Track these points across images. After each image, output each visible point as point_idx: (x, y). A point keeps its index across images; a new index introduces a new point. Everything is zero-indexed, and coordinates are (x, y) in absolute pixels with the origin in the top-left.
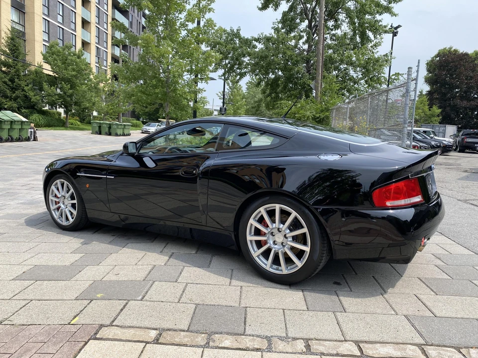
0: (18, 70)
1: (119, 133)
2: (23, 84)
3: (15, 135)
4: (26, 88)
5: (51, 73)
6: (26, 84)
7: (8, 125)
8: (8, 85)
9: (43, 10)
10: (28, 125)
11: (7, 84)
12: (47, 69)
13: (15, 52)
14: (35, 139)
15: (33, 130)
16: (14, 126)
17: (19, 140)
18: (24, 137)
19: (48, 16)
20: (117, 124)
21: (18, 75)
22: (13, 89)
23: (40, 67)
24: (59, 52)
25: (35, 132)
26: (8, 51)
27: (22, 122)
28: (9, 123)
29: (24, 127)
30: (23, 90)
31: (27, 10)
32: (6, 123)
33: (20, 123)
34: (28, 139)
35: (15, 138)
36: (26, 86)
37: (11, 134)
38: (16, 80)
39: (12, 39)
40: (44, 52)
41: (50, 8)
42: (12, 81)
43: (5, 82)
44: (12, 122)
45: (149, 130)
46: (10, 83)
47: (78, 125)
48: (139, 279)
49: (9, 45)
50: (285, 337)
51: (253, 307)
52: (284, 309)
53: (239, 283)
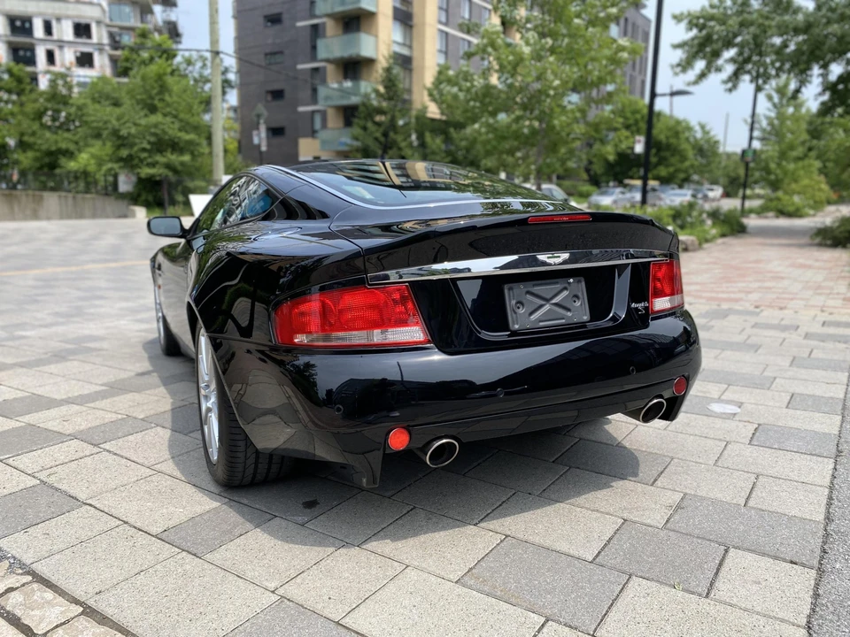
0: (394, 119)
2: (399, 138)
4: (403, 144)
5: (438, 116)
6: (402, 137)
8: (380, 143)
9: (439, 16)
11: (378, 141)
12: (433, 111)
13: (391, 90)
19: (446, 24)
21: (395, 127)
23: (425, 108)
26: (383, 91)
30: (400, 149)
31: (416, 20)
36: (403, 141)
38: (391, 133)
39: (388, 70)
41: (450, 11)
42: (385, 135)
43: (376, 139)
46: (383, 139)
48: (68, 432)
49: (383, 81)
50: (22, 565)
51: (97, 506)
52: (126, 523)
53: (169, 467)
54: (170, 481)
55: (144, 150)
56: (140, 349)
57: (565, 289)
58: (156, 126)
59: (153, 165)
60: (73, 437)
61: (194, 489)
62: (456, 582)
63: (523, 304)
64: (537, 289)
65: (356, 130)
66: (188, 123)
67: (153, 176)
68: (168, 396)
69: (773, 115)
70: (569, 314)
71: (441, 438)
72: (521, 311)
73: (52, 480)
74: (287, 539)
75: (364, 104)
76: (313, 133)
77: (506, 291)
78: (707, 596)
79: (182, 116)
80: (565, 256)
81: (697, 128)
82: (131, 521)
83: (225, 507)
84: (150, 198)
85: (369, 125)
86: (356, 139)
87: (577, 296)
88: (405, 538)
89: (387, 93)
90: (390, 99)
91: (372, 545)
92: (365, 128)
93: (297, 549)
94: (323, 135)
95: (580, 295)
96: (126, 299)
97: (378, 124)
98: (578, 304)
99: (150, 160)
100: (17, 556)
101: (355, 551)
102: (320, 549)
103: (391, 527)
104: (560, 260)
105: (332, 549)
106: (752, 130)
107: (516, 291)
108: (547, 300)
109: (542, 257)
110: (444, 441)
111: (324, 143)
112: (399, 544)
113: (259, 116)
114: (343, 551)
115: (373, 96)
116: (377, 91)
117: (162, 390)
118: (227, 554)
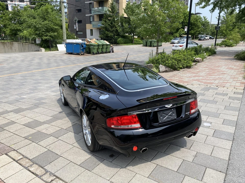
0: (114, 18)
1: (155, 46)
2: (116, 24)
3: (104, 50)
4: (117, 26)
6: (117, 24)
7: (101, 46)
10: (109, 46)
11: (110, 25)
13: (113, 10)
14: (113, 52)
15: (112, 48)
16: (104, 47)
17: (106, 53)
18: (108, 51)
20: (154, 41)
21: (114, 21)
22: (112, 27)
23: (123, 15)
24: (130, 7)
25: (113, 49)
26: (110, 10)
27: (107, 45)
28: (102, 45)
29: (108, 47)
30: (116, 27)
32: (100, 46)
33: (106, 45)
34: (110, 52)
35: (104, 52)
36: (117, 25)
37: (103, 50)
38: (113, 23)
39: (112, 4)
40: (124, 8)
42: (112, 23)
43: (109, 25)
44: (103, 45)
45: (174, 42)
46: (111, 25)
47: (140, 42)
48: (49, 134)
49: (111, 7)
50: (52, 174)
51: (63, 157)
52: (71, 162)
53: (76, 144)
54: (77, 149)
55: (43, 31)
56: (56, 103)
57: (171, 111)
58: (46, 24)
59: (46, 36)
60: (51, 135)
61: (84, 152)
62: (148, 177)
63: (162, 116)
64: (165, 112)
65: (103, 22)
66: (56, 23)
67: (47, 39)
68: (69, 121)
69: (225, 16)
70: (172, 117)
71: (144, 148)
72: (161, 118)
73: (50, 149)
74: (108, 166)
75: (105, 14)
76: (90, 22)
77: (158, 114)
78: (201, 181)
79: (54, 21)
80: (171, 105)
81: (203, 18)
82: (72, 161)
83: (92, 157)
84: (46, 45)
85: (107, 20)
86: (103, 25)
87: (174, 113)
88: (135, 166)
89: (112, 11)
90: (113, 12)
91: (128, 168)
92: (106, 21)
93: (112, 169)
94: (93, 23)
95: (174, 112)
96: (47, 83)
97: (110, 20)
98: (174, 114)
99: (45, 34)
100: (50, 171)
101: (124, 169)
102: (116, 169)
103: (131, 163)
104: (170, 106)
105: (119, 169)
106: (219, 20)
107: (160, 113)
108: (167, 115)
109: (166, 106)
110: (145, 148)
111: (93, 25)
112: (134, 167)
113: (75, 20)
114: (122, 169)
115: (108, 11)
116: (109, 10)
117: (67, 119)
118: (96, 170)
